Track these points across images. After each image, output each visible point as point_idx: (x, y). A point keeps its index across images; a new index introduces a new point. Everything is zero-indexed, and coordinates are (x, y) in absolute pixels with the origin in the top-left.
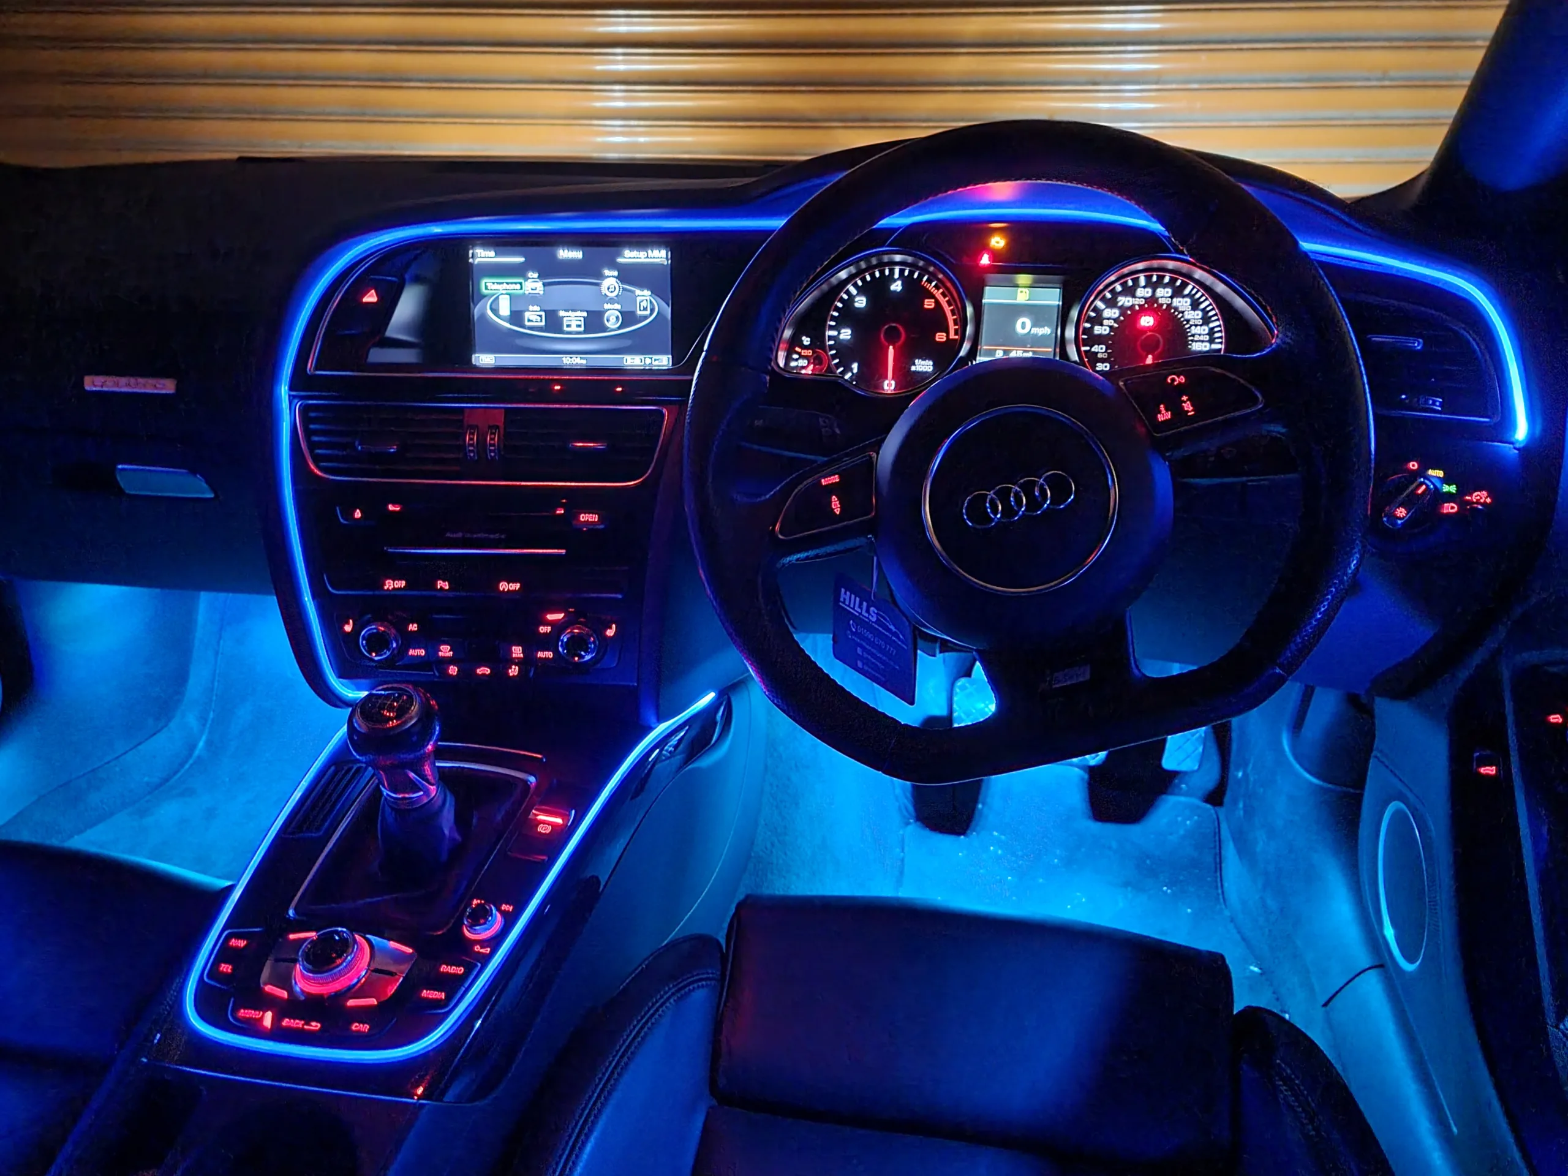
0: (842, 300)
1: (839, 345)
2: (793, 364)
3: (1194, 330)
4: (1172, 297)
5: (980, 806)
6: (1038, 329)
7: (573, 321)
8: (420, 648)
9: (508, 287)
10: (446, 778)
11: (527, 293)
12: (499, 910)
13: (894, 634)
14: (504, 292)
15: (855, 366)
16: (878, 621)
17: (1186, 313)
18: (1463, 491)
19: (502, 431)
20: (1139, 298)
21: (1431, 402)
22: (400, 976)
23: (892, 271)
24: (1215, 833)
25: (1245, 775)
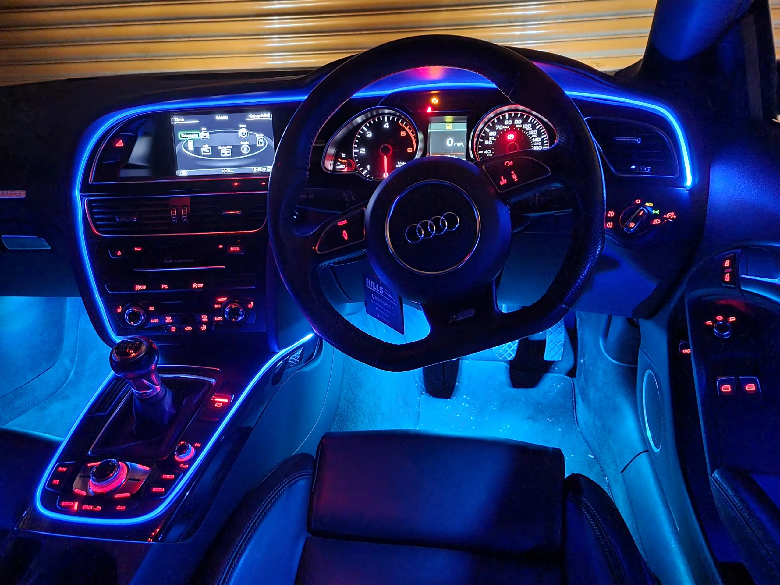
0: (360, 134)
1: (360, 157)
2: (338, 167)
3: (534, 140)
4: (522, 124)
5: (457, 384)
6: (457, 144)
7: (226, 151)
8: (156, 319)
9: (192, 136)
10: (165, 382)
11: (201, 138)
12: (192, 446)
13: (391, 299)
14: (190, 138)
15: (368, 167)
16: (383, 294)
17: (530, 132)
18: (663, 213)
19: (189, 208)
20: (506, 125)
21: (645, 169)
22: (143, 481)
23: (383, 118)
24: (572, 391)
25: (584, 361)
